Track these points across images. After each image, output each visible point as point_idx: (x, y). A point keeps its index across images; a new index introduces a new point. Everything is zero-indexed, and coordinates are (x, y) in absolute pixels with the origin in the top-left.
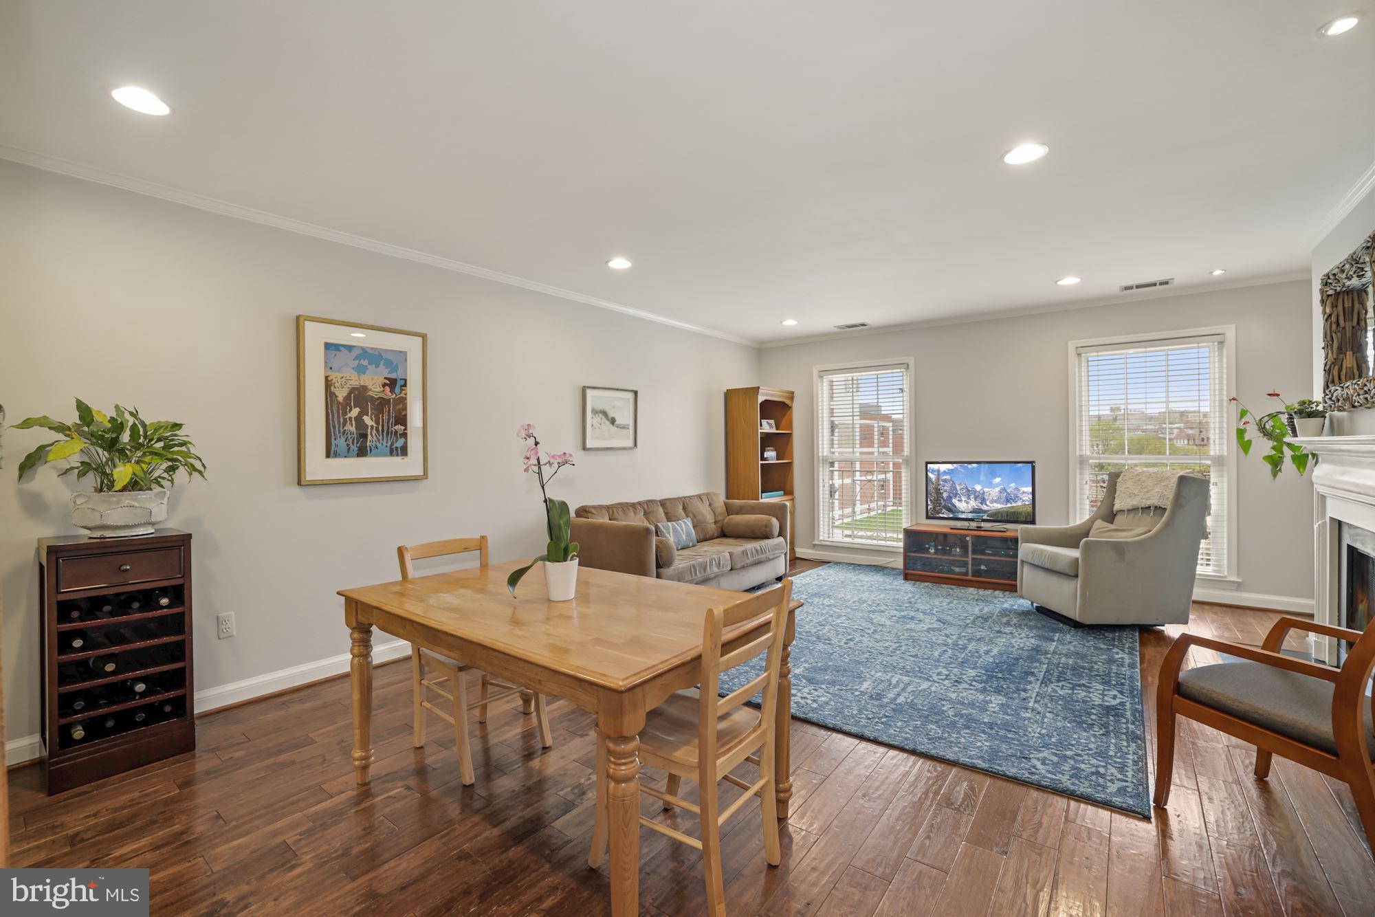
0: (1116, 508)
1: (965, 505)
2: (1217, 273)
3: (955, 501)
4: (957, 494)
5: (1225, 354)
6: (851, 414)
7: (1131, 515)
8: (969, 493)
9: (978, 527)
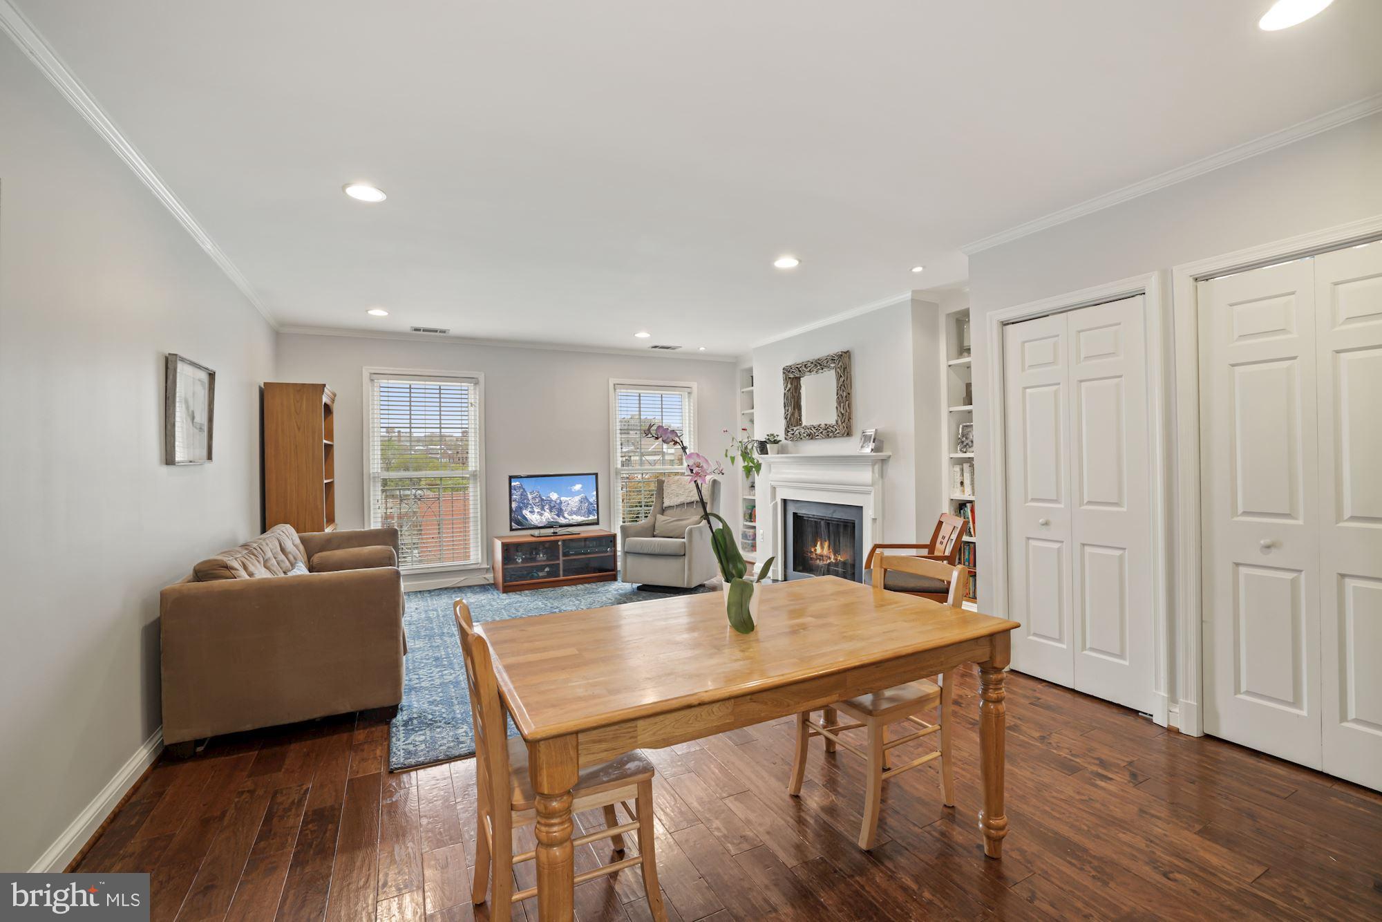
0: (665, 505)
1: (538, 517)
2: (702, 349)
3: (526, 513)
4: (528, 504)
5: (692, 400)
6: (408, 426)
7: (679, 509)
8: (542, 503)
9: (554, 533)
